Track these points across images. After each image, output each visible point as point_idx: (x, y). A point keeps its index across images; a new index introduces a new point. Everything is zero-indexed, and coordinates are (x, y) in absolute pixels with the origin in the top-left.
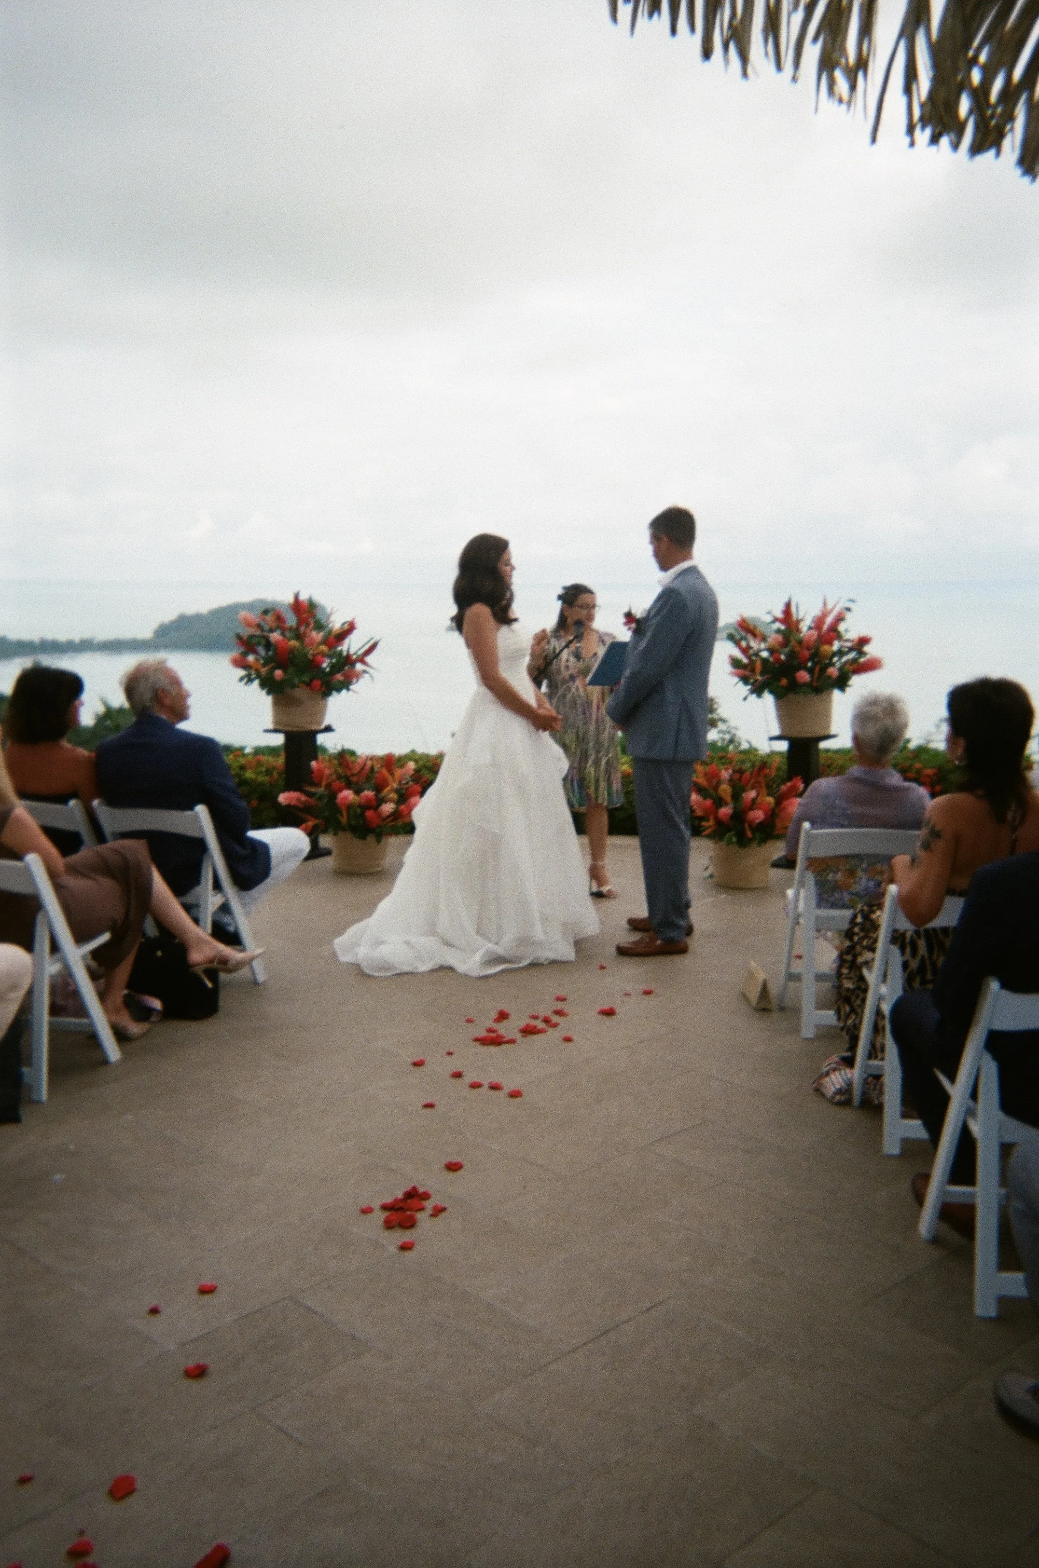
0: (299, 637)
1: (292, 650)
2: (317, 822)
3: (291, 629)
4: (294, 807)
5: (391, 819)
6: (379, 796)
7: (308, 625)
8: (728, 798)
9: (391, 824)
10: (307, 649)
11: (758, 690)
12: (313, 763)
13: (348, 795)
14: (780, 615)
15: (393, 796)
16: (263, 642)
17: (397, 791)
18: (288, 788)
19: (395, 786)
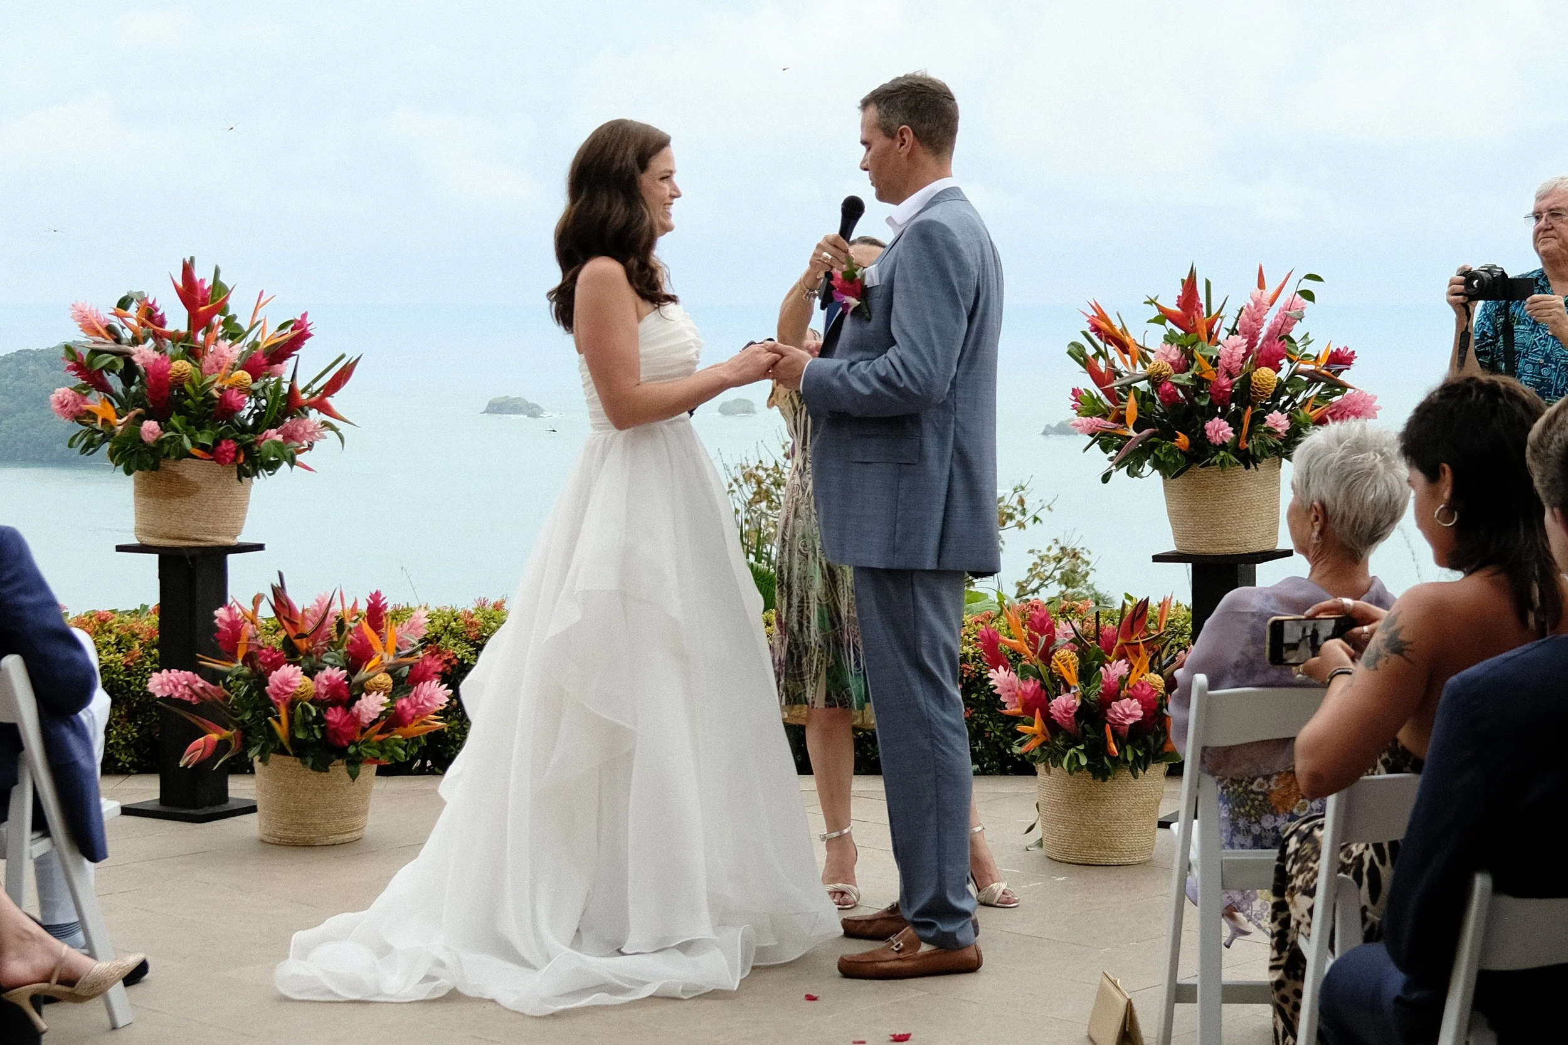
0: (193, 353)
1: (179, 382)
2: (227, 733)
3: (176, 337)
4: (179, 702)
5: (378, 727)
6: (356, 679)
7: (209, 328)
8: (1072, 677)
9: (381, 737)
10: (209, 379)
11: (1132, 461)
12: (221, 612)
13: (290, 676)
14: (1172, 305)
15: (385, 679)
16: (121, 365)
17: (391, 671)
18: (165, 663)
19: (389, 659)
